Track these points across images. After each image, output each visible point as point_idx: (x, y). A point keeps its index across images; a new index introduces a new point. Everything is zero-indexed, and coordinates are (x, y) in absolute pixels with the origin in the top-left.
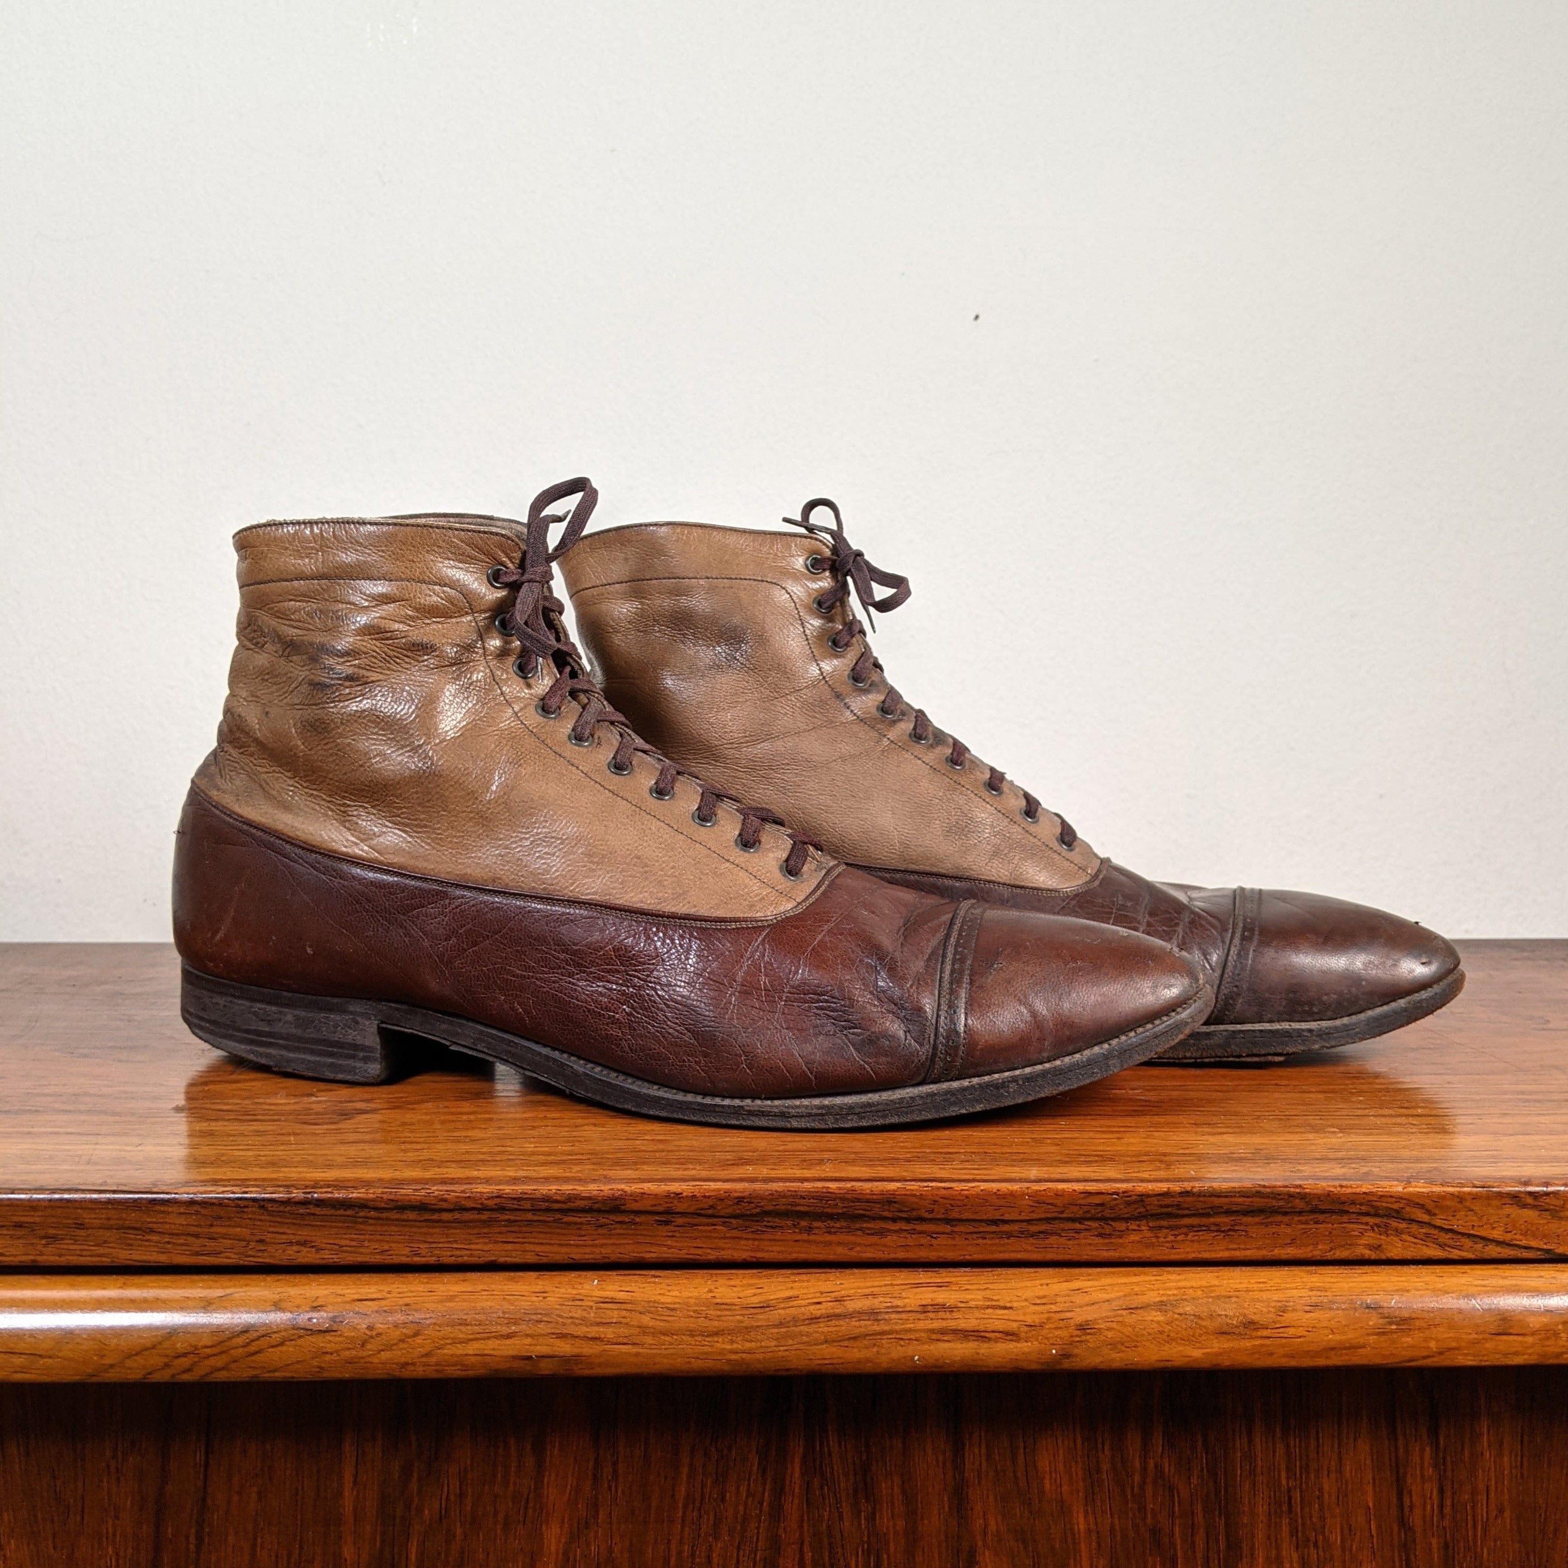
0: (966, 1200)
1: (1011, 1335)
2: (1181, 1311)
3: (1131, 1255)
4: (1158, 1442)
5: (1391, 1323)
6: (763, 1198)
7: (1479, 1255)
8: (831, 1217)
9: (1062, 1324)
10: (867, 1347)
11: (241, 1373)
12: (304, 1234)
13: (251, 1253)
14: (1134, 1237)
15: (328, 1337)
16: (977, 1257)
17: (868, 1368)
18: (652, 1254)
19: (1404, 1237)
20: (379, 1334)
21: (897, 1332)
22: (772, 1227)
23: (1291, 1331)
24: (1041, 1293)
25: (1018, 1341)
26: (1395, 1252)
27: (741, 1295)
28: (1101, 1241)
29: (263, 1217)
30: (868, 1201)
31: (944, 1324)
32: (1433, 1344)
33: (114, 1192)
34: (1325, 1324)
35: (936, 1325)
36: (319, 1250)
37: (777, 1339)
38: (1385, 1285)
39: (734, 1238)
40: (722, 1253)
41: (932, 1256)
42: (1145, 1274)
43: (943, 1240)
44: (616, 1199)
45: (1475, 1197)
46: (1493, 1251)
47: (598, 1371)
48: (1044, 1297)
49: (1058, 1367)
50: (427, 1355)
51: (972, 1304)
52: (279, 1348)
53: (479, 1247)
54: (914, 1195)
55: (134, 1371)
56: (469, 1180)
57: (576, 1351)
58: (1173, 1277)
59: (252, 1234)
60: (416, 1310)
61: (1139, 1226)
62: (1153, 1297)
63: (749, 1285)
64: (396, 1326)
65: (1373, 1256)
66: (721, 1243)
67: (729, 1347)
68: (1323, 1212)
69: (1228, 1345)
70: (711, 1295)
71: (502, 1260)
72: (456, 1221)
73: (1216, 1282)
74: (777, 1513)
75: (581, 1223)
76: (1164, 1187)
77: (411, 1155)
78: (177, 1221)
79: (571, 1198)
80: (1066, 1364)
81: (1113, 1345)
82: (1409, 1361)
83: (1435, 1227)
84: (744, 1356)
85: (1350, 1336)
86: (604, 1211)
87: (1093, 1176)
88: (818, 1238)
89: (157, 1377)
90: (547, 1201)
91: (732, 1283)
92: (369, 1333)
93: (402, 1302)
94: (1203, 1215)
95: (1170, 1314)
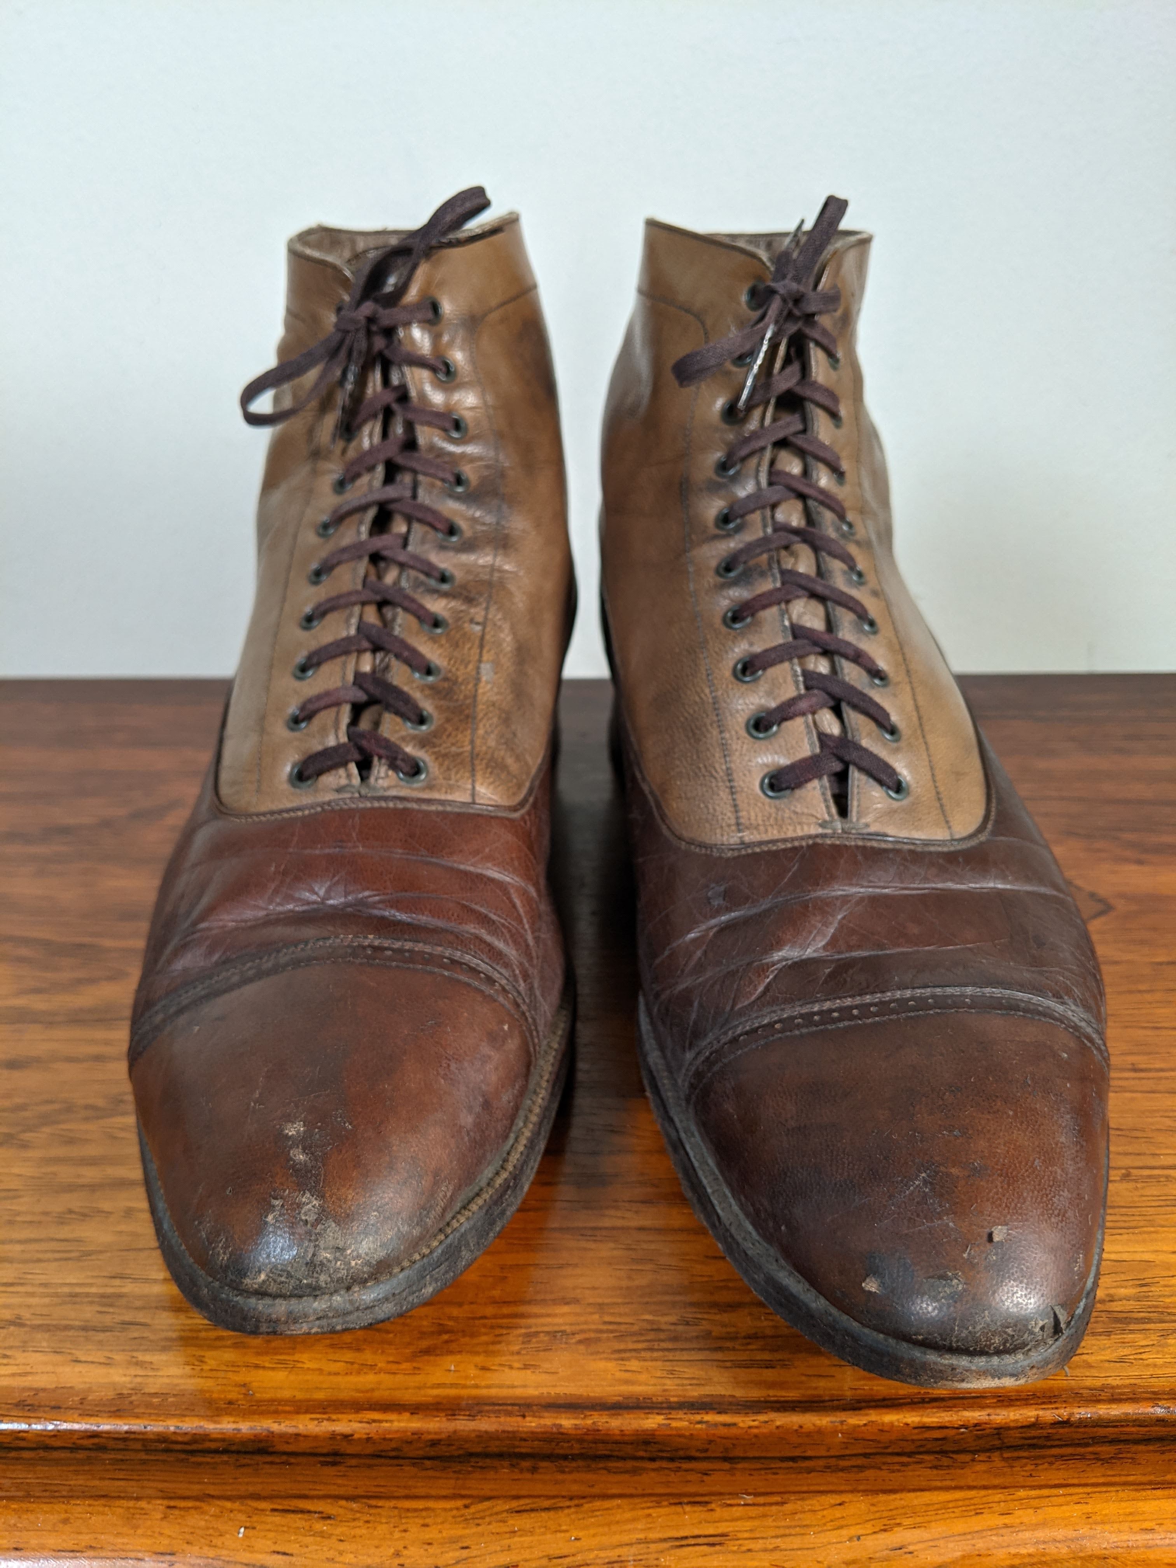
6: (467, 1440)
8: (564, 1457)
22: (481, 1468)
30: (616, 1442)
44: (260, 1441)
54: (680, 1436)
61: (989, 1457)
63: (453, 1541)
72: (41, 1459)
75: (215, 1463)
86: (245, 1452)
90: (164, 1441)
91: (431, 1534)
94: (1079, 1445)
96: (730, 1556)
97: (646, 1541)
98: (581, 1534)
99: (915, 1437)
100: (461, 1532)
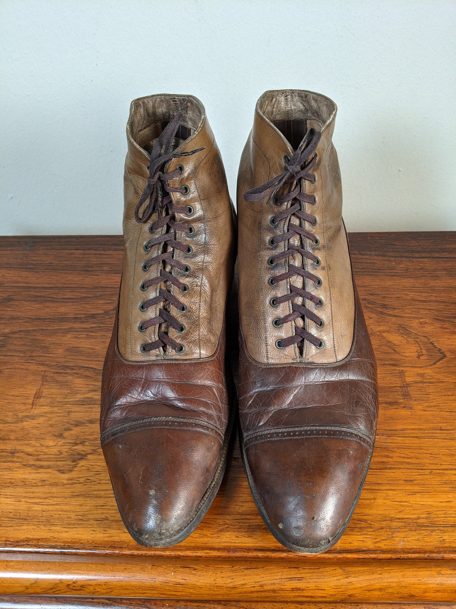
2: (387, 591)
48: (337, 586)
51: (310, 588)
63: (229, 577)
70: (215, 582)
95: (383, 592)
96: (304, 583)
97: (281, 579)
98: (264, 576)
100: (231, 575)
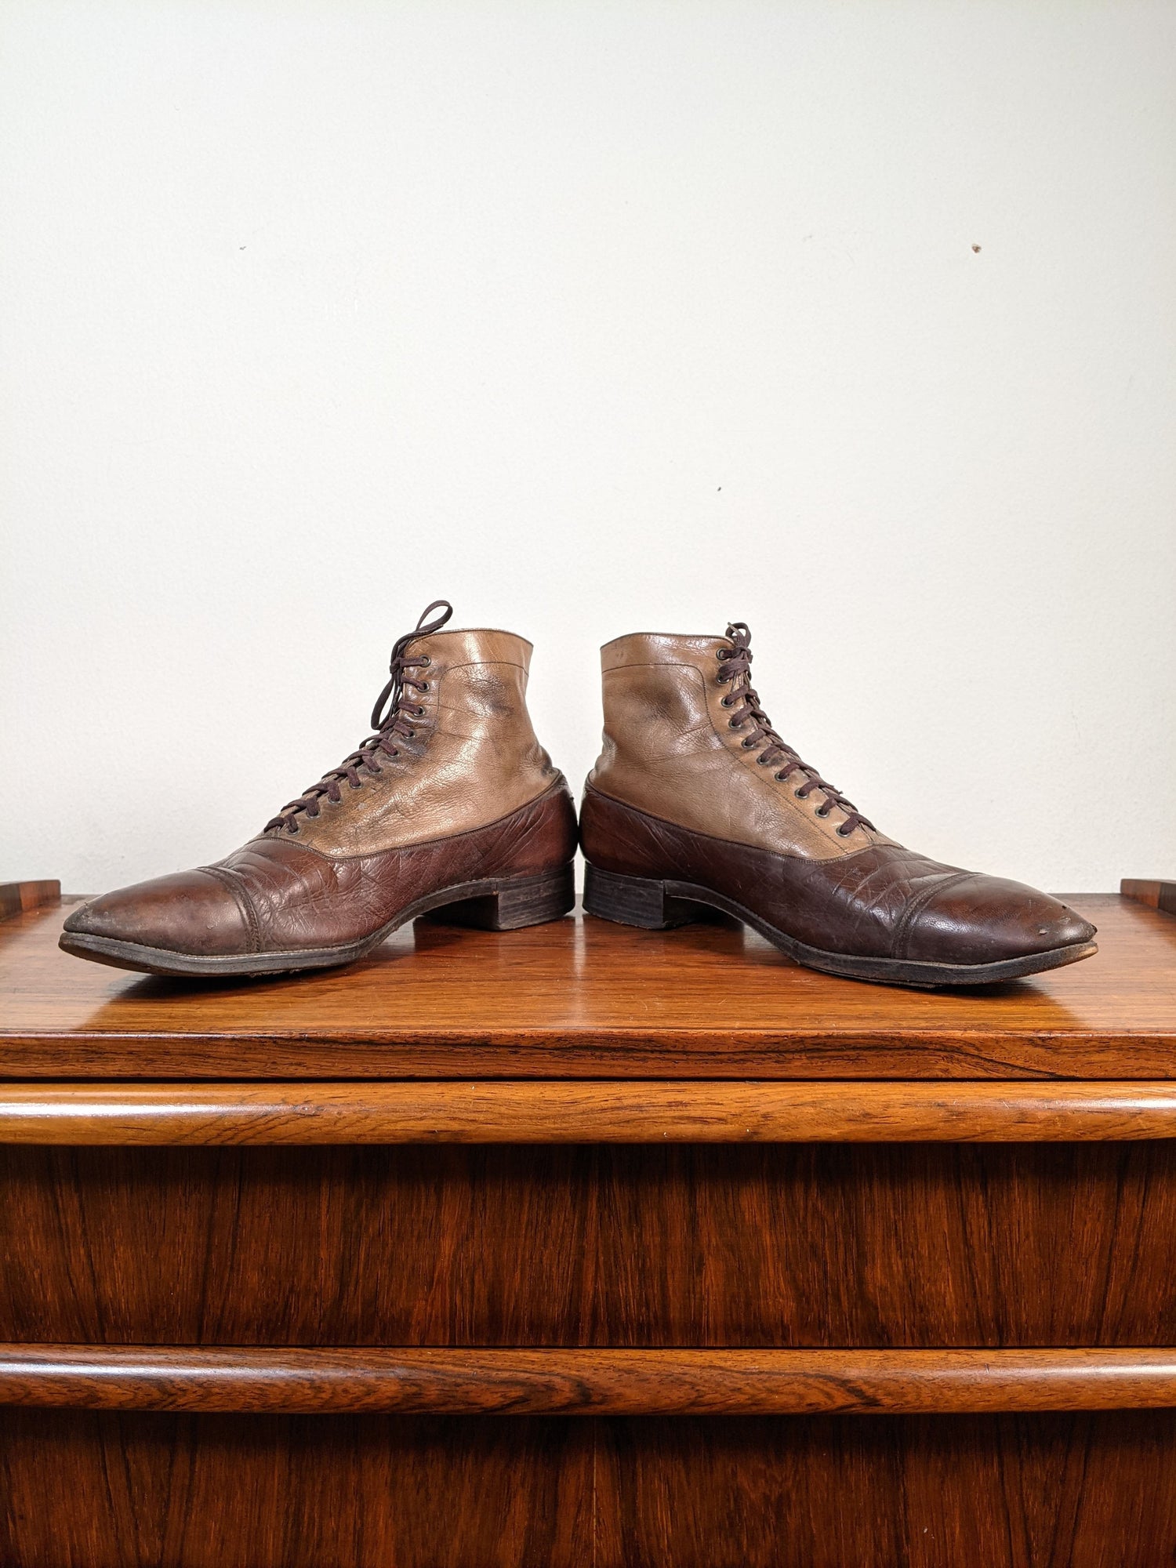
0: (695, 1040)
1: (721, 1120)
2: (825, 1107)
3: (797, 1074)
4: (814, 1191)
5: (952, 1115)
6: (573, 1038)
7: (1009, 1076)
8: (614, 1049)
9: (753, 1114)
10: (635, 1127)
11: (263, 1140)
12: (300, 1058)
13: (268, 1070)
14: (798, 1063)
15: (314, 1119)
16: (702, 1074)
17: (636, 1139)
18: (507, 1071)
19: (963, 1064)
20: (344, 1117)
21: (653, 1118)
22: (578, 1056)
23: (892, 1119)
24: (741, 1096)
25: (726, 1124)
26: (956, 1074)
27: (560, 1095)
28: (778, 1065)
29: (275, 1048)
30: (636, 1040)
31: (681, 1113)
32: (978, 1128)
33: (187, 1033)
34: (913, 1115)
35: (677, 1114)
36: (308, 1068)
37: (581, 1122)
38: (949, 1092)
39: (555, 1062)
40: (549, 1071)
41: (675, 1074)
42: (805, 1085)
43: (681, 1064)
44: (486, 1038)
45: (1006, 1040)
46: (1018, 1074)
47: (475, 1140)
48: (742, 1098)
49: (750, 1140)
50: (373, 1130)
51: (699, 1101)
52: (286, 1125)
53: (404, 1066)
54: (664, 1037)
55: (199, 1139)
56: (398, 1027)
57: (461, 1128)
58: (820, 1087)
59: (269, 1059)
60: (368, 1104)
61: (800, 1056)
62: (808, 1098)
63: (565, 1090)
64: (355, 1113)
65: (944, 1076)
66: (548, 1065)
67: (553, 1126)
68: (912, 1049)
69: (853, 1128)
70: (542, 1095)
71: (418, 1074)
72: (391, 1051)
73: (847, 1090)
74: (582, 1231)
75: (465, 1053)
76: (815, 1033)
77: (362, 1014)
78: (224, 1050)
79: (459, 1037)
80: (755, 1138)
81: (784, 1127)
82: (965, 1138)
83: (982, 1058)
84: (562, 1131)
85: (927, 1122)
86: (479, 1045)
87: (775, 1026)
88: (607, 1063)
89: (213, 1142)
90: (445, 1039)
91: (555, 1089)
92: (338, 1116)
93: (359, 1098)
94: (839, 1050)
95: (818, 1109)
99: (765, 1041)
